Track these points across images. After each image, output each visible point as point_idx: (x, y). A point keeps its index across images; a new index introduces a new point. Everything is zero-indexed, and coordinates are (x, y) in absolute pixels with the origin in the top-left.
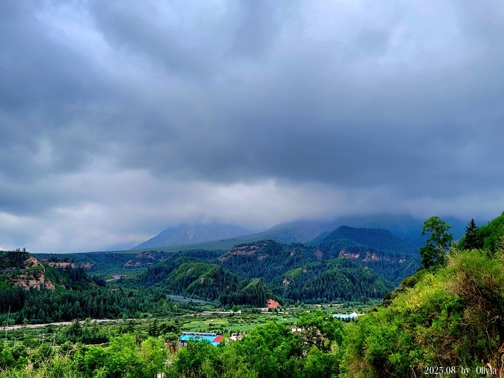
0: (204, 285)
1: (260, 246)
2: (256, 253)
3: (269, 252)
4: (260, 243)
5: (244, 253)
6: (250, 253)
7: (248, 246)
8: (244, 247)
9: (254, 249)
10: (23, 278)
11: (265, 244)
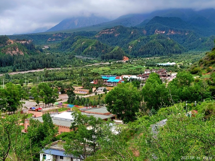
0: (91, 50)
1: (116, 29)
2: (113, 33)
3: (120, 32)
4: (115, 28)
5: (108, 33)
6: (111, 33)
7: (109, 29)
8: (107, 30)
9: (113, 31)
10: (9, 50)
11: (118, 28)
